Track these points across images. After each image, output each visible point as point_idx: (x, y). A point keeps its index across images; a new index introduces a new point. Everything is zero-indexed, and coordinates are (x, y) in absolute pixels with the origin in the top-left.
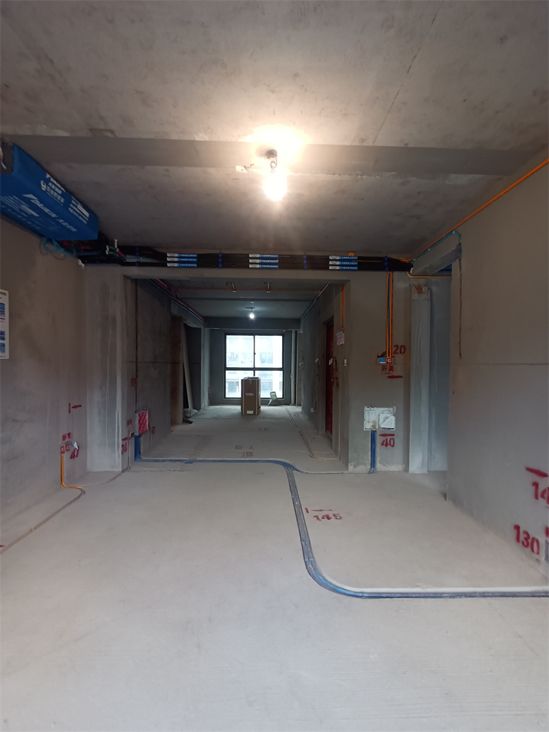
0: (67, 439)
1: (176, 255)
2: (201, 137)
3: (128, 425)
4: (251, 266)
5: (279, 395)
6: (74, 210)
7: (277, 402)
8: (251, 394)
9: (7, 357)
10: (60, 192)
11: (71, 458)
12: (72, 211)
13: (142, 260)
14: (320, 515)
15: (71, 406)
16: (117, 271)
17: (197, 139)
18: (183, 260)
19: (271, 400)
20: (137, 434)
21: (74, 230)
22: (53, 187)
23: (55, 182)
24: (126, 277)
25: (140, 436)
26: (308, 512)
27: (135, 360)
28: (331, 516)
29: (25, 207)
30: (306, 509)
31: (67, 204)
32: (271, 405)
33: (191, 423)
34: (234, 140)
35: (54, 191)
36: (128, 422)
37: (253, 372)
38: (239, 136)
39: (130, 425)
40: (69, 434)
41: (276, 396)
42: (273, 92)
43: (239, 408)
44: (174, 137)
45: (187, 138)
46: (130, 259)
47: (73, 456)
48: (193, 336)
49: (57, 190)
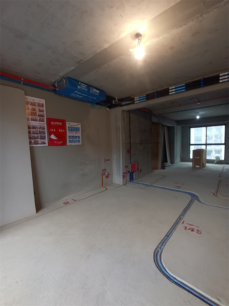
0: (104, 171)
1: (138, 97)
2: (106, 46)
3: (126, 168)
4: (170, 94)
5: (223, 158)
6: (92, 92)
7: (220, 162)
8: (198, 158)
9: (81, 144)
10: (85, 87)
11: (106, 177)
12: (91, 92)
13: (127, 103)
14: (189, 227)
15: (106, 160)
16: (119, 109)
17: (106, 47)
18: (141, 99)
19: (216, 161)
20: (131, 172)
21: (96, 98)
24: (123, 111)
25: (133, 172)
26: (183, 223)
27: (129, 143)
28: (195, 230)
29: (78, 96)
30: (184, 222)
31: (89, 90)
32: (216, 163)
33: (165, 169)
34: (118, 40)
35: (83, 87)
36: (126, 167)
37: (205, 146)
38: (118, 36)
39: (127, 168)
40: (105, 169)
41: (219, 159)
42: (112, 7)
43: (192, 163)
44: (99, 51)
45: (102, 49)
46: (124, 103)
47: (107, 177)
48: (171, 130)
49: (84, 87)
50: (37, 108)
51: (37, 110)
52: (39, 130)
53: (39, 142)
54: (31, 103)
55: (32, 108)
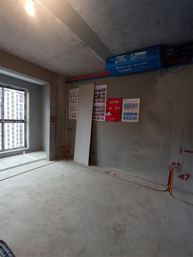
0: (177, 166)
6: (134, 58)
9: (138, 122)
10: (123, 58)
15: (183, 150)
22: (120, 59)
23: (120, 57)
31: (129, 60)
40: (179, 164)
47: (182, 177)
50: (101, 93)
51: (101, 94)
52: (101, 109)
53: (100, 118)
54: (99, 90)
55: (99, 94)
